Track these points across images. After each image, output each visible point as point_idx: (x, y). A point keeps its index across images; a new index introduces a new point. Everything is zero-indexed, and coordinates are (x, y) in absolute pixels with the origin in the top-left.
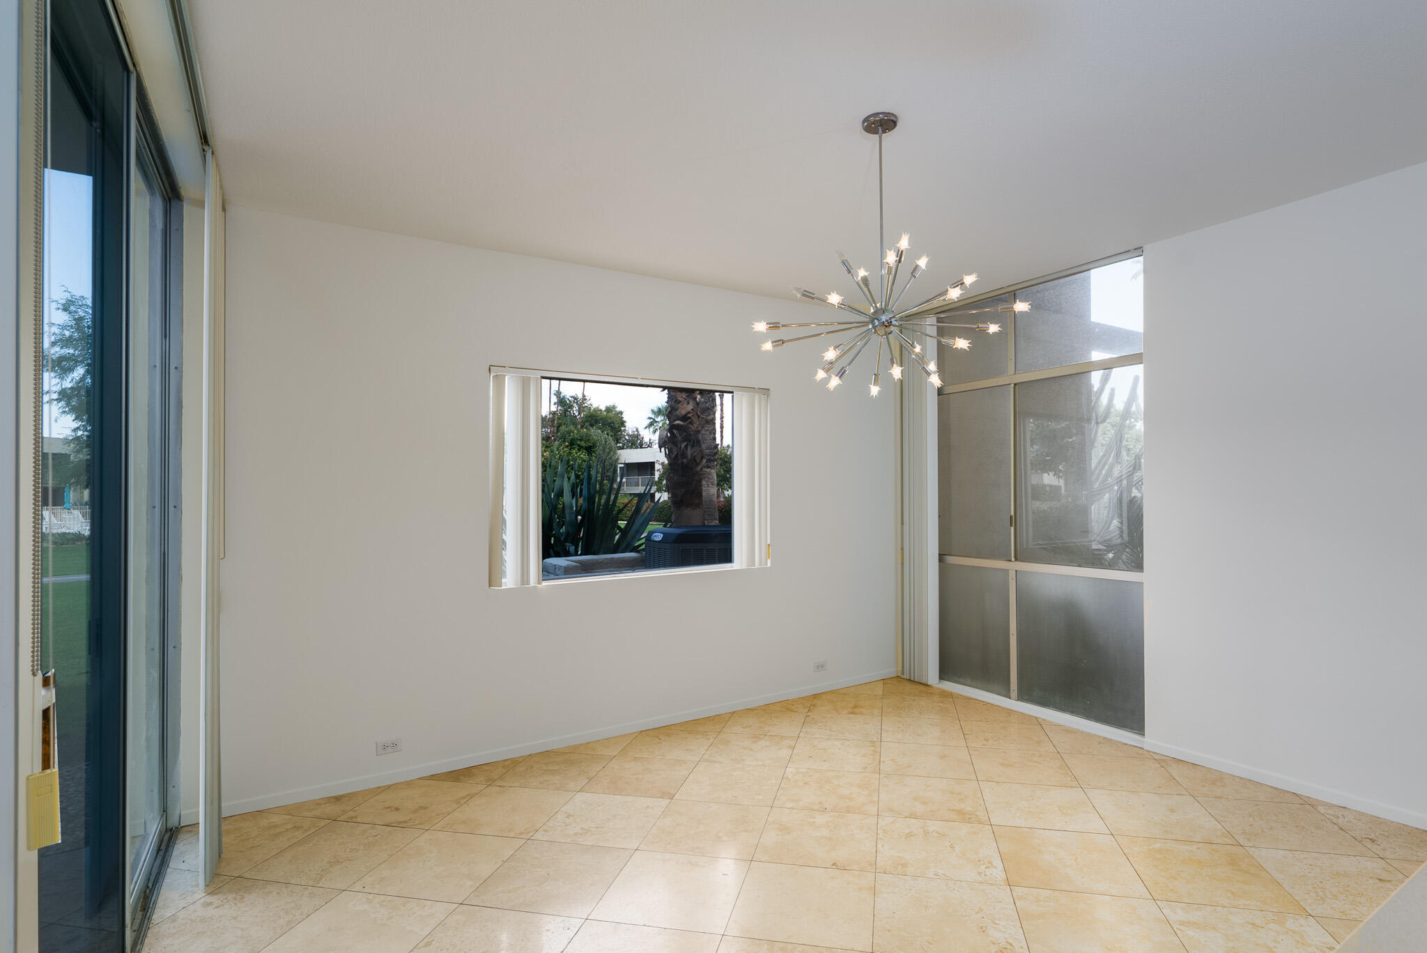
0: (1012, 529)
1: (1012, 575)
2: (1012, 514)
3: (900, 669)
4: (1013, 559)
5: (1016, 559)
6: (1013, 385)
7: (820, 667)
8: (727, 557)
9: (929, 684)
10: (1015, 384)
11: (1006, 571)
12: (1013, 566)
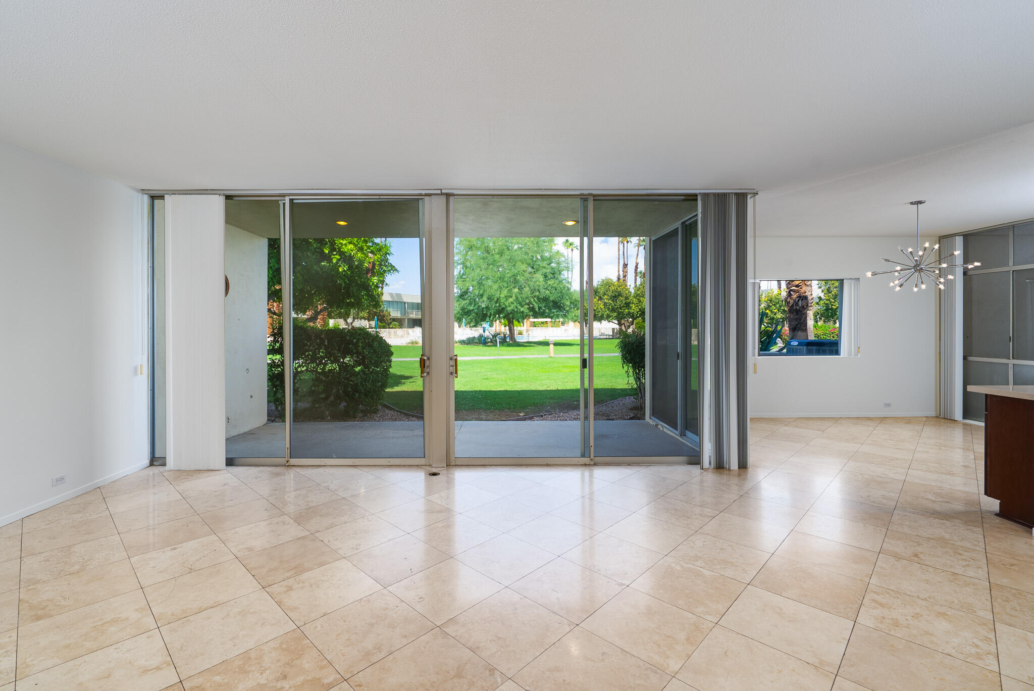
0: (1011, 343)
1: (1011, 366)
2: (1011, 335)
3: (938, 413)
4: (1011, 358)
5: (1013, 358)
6: (1011, 271)
7: (888, 405)
8: (837, 353)
9: (956, 419)
10: (1013, 271)
11: (1007, 364)
12: (1011, 362)
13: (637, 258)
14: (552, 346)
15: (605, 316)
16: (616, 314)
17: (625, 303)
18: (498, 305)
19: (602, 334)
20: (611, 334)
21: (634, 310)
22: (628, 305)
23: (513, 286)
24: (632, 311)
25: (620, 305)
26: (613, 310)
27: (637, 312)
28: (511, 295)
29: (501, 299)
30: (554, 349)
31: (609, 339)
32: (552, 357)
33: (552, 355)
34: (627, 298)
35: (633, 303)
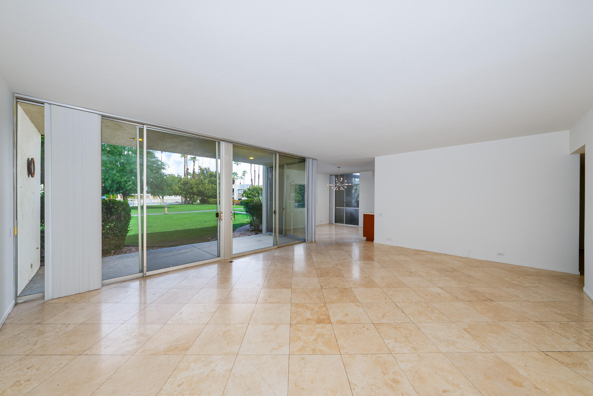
9: (333, 223)
12: (345, 208)
13: (194, 166)
14: (166, 208)
15: (179, 193)
16: (185, 192)
17: (191, 187)
18: (118, 185)
19: (177, 202)
20: (181, 202)
21: (195, 190)
22: (192, 188)
23: (130, 175)
24: (194, 191)
25: (188, 188)
26: (184, 190)
27: (197, 192)
28: (129, 180)
29: (122, 182)
30: (168, 210)
31: (180, 204)
32: (166, 214)
33: (166, 213)
34: (191, 185)
35: (195, 187)
